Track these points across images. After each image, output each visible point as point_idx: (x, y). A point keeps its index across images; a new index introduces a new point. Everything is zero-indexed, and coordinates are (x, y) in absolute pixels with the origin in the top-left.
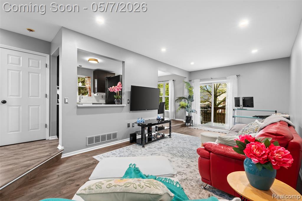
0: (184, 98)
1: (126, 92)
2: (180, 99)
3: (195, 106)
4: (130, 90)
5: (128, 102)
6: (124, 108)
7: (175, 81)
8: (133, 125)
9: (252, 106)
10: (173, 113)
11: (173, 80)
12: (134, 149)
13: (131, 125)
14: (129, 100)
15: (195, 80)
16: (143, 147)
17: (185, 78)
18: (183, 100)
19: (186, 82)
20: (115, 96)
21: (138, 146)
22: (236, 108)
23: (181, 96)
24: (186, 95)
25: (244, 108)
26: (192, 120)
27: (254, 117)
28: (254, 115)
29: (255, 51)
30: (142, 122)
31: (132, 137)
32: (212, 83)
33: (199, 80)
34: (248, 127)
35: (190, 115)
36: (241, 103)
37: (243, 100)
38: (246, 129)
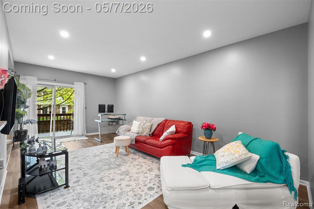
15: (28, 77)
16: (67, 187)
26: (29, 136)
32: (54, 86)
33: (36, 79)
34: (144, 125)
35: (22, 130)
36: (106, 110)
37: (108, 107)
38: (144, 126)
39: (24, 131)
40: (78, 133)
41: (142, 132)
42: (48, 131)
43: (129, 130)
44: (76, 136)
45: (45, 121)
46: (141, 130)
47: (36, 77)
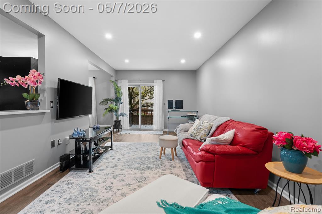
0: (111, 100)
1: (47, 88)
2: (107, 101)
3: (124, 109)
4: (56, 86)
5: (52, 106)
6: (46, 115)
7: (96, 78)
8: (58, 142)
9: (182, 108)
10: (95, 119)
11: (94, 78)
12: (79, 179)
13: (56, 143)
14: (52, 102)
15: (123, 81)
16: (90, 171)
17: (112, 76)
18: (109, 103)
19: (113, 82)
20: (25, 95)
21: (79, 173)
22: (170, 110)
23: (106, 98)
24: (113, 96)
25: (176, 110)
26: (122, 125)
27: (182, 117)
28: (182, 116)
29: (183, 61)
30: (81, 135)
31: (64, 162)
32: (139, 85)
33: (127, 81)
34: (201, 125)
35: (118, 120)
36: (174, 105)
37: (176, 102)
38: (199, 127)
39: (119, 122)
40: (157, 128)
41: (196, 135)
42: (138, 124)
43: (186, 130)
44: (156, 130)
45: (146, 116)
46: (195, 132)
47: (127, 79)
